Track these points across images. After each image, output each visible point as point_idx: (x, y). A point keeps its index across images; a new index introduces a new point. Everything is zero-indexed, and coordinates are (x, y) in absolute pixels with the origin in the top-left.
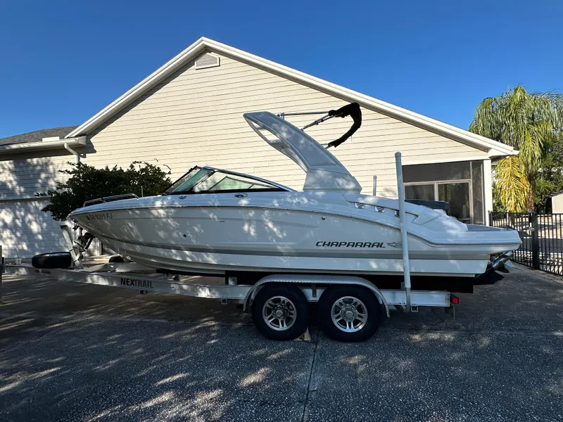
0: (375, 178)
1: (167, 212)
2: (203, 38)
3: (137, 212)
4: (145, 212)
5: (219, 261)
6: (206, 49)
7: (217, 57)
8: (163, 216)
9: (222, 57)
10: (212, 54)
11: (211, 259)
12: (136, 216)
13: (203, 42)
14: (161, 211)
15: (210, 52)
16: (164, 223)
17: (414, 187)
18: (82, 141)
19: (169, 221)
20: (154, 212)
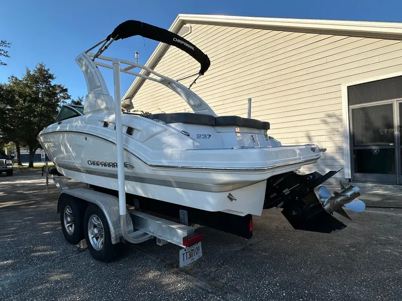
0: (250, 100)
2: (180, 15)
6: (184, 22)
7: (190, 26)
9: (192, 25)
10: (188, 25)
13: (180, 18)
15: (185, 24)
17: (363, 109)
18: (127, 102)
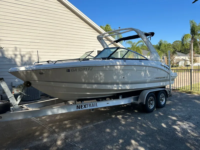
1: (121, 67)
3: (108, 67)
4: (112, 67)
5: (130, 88)
8: (119, 69)
11: (128, 87)
12: (107, 69)
14: (119, 67)
16: (118, 72)
19: (120, 71)
20: (116, 67)
